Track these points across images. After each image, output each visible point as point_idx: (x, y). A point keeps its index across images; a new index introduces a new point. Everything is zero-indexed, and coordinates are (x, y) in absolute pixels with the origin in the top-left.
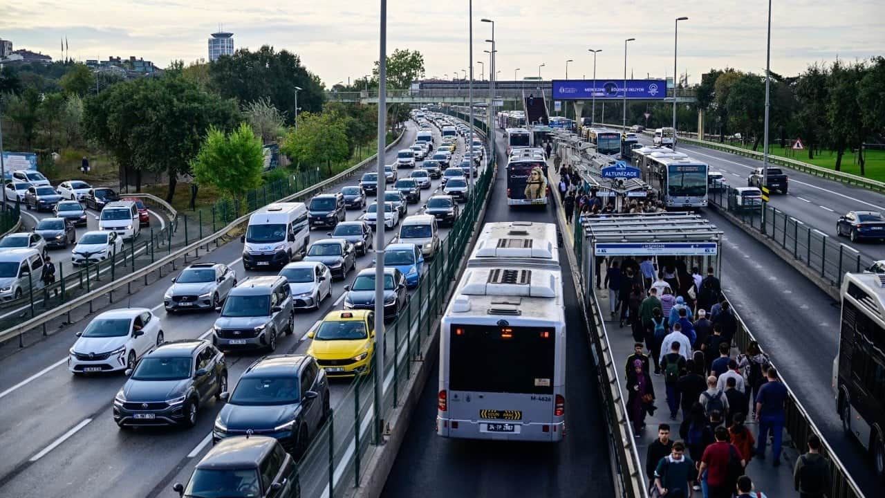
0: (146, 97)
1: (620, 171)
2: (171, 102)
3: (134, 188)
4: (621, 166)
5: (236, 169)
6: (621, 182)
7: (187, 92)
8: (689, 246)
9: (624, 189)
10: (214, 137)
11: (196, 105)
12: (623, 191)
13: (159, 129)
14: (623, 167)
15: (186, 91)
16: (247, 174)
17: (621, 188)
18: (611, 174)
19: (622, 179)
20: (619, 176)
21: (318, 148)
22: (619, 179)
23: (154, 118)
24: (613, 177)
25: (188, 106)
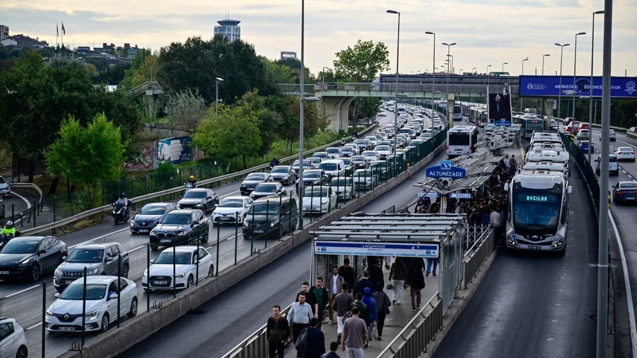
0: (27, 85)
1: (445, 171)
2: (52, 90)
3: (27, 178)
4: (446, 166)
5: (89, 160)
6: (446, 183)
7: (72, 80)
8: (410, 247)
9: (449, 190)
10: (70, 126)
11: (76, 94)
12: (448, 192)
13: (38, 117)
14: (448, 167)
15: (73, 78)
16: (99, 164)
17: (445, 189)
18: (436, 173)
19: (447, 179)
20: (445, 176)
21: (229, 142)
22: (444, 179)
23: (32, 107)
24: (437, 177)
25: (66, 95)
